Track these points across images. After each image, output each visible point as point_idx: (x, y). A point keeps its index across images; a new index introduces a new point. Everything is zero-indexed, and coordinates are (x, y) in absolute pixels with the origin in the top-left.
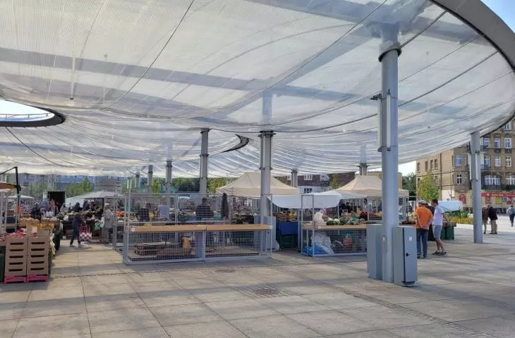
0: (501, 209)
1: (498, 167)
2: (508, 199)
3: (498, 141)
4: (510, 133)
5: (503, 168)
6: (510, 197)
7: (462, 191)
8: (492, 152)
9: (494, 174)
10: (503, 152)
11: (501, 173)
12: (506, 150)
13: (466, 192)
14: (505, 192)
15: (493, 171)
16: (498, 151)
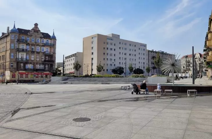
0: (32, 80)
1: (33, 60)
2: (36, 75)
3: (33, 47)
4: (39, 44)
5: (35, 61)
6: (38, 75)
7: (14, 72)
8: (30, 53)
9: (31, 63)
10: (35, 53)
11: (34, 63)
12: (37, 52)
13: (15, 72)
14: (35, 72)
15: (30, 62)
16: (33, 52)
